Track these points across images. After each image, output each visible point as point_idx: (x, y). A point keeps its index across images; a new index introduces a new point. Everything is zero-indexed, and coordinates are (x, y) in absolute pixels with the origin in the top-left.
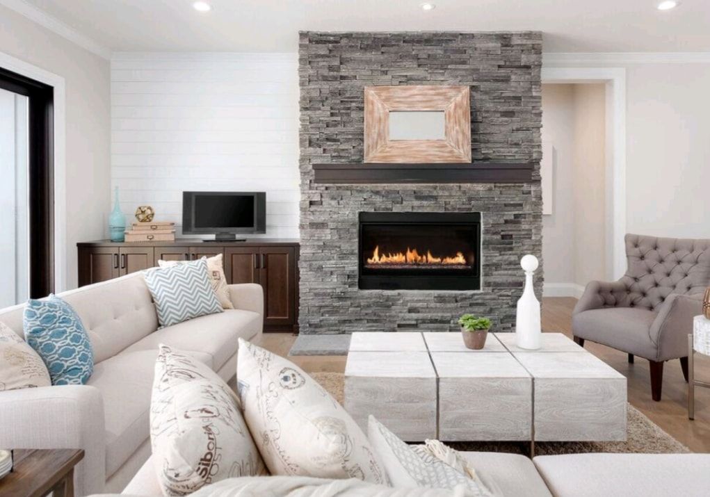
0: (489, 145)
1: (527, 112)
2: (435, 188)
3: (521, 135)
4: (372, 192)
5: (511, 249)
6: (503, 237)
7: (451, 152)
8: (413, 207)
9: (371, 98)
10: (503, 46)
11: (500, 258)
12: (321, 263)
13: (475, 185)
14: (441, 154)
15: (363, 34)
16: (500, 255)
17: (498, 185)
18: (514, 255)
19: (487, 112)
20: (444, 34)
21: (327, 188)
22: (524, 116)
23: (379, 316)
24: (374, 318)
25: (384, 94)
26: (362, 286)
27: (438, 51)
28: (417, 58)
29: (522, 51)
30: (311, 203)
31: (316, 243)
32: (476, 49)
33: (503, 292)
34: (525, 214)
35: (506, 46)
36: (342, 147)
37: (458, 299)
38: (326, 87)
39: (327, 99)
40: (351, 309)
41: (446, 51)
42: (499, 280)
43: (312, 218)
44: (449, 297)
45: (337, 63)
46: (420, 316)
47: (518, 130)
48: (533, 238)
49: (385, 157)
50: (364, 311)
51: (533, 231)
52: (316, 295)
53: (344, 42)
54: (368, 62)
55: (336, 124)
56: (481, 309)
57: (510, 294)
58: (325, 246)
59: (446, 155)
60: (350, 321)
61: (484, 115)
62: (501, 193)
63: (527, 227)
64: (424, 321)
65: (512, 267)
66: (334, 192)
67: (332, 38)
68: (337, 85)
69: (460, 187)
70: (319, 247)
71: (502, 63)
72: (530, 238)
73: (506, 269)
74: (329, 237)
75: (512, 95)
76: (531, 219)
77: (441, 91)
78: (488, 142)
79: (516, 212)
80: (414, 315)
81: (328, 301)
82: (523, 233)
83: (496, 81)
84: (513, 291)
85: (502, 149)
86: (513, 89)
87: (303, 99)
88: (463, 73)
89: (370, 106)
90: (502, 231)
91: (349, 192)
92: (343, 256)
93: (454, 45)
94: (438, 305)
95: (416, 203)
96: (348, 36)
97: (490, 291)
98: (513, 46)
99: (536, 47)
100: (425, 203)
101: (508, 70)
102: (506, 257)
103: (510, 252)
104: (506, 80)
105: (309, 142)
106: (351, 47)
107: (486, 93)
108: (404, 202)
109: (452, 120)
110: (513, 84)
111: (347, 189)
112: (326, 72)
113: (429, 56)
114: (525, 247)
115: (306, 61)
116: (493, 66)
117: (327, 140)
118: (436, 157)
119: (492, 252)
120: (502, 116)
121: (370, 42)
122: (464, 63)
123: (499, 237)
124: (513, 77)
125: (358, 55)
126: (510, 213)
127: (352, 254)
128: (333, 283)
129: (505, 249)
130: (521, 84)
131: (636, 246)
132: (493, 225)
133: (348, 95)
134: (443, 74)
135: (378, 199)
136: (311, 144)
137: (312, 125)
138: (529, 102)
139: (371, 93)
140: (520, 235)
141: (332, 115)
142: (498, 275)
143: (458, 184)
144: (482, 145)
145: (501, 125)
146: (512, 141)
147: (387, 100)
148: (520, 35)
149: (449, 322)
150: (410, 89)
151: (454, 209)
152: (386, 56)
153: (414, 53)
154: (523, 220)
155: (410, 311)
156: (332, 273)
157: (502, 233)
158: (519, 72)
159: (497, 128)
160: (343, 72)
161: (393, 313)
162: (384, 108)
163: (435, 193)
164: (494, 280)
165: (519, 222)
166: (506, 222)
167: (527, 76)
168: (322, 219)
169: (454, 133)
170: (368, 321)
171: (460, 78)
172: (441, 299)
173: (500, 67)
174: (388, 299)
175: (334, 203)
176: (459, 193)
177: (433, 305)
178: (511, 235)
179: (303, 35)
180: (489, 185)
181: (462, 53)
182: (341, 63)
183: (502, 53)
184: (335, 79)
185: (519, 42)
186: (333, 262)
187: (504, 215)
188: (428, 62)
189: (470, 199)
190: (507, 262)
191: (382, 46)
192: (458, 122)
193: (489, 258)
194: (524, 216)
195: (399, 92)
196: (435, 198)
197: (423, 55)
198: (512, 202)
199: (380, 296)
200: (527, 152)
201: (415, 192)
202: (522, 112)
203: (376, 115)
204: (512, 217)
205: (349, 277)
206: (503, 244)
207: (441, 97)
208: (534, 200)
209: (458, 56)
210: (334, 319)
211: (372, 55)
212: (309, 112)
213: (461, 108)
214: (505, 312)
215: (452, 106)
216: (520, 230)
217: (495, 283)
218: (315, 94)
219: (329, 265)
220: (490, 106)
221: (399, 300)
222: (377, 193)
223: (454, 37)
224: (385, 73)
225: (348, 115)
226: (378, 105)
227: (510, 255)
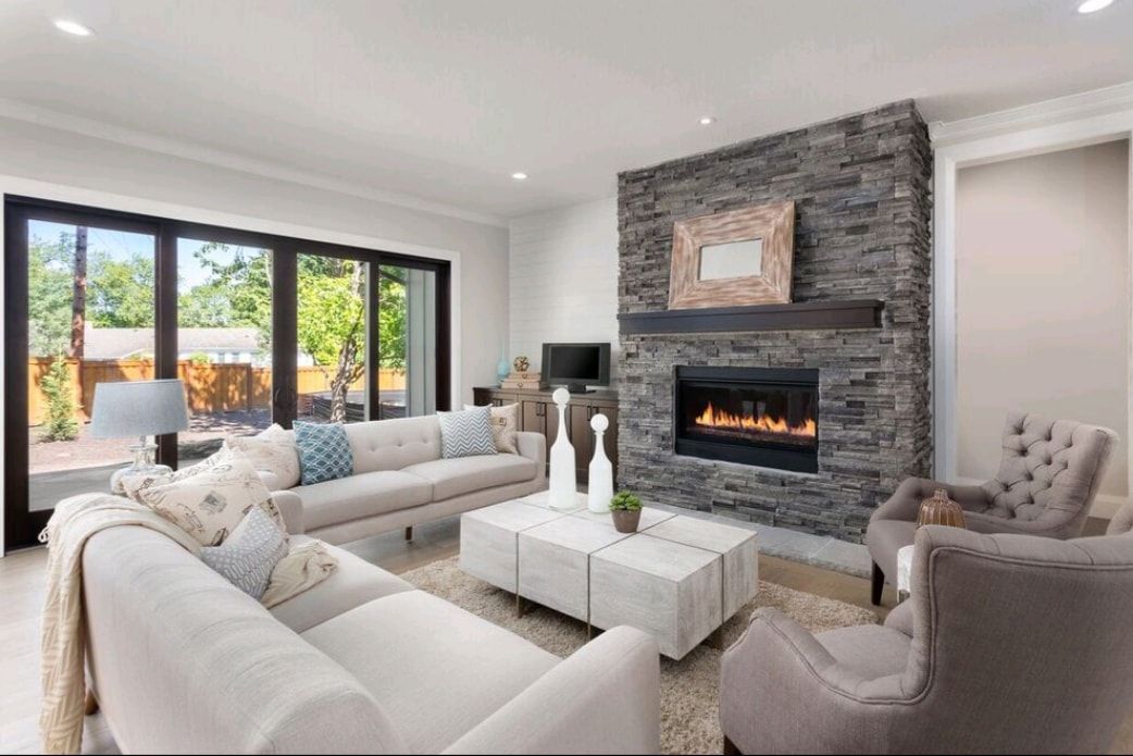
0: (830, 276)
1: (886, 223)
2: (757, 337)
3: (876, 258)
4: (685, 342)
5: (861, 422)
6: (849, 404)
7: (765, 290)
8: (731, 361)
9: (680, 234)
10: (848, 134)
11: (844, 432)
12: (637, 420)
13: (806, 332)
14: (752, 294)
15: (676, 161)
16: (845, 429)
17: (842, 331)
18: (867, 430)
19: (826, 231)
20: (767, 139)
21: (643, 339)
22: (882, 230)
23: (694, 488)
24: (689, 489)
25: (694, 228)
26: (678, 450)
27: (759, 162)
28: (734, 177)
29: (879, 135)
30: (629, 355)
31: (632, 399)
32: (809, 148)
33: (848, 483)
34: (884, 373)
35: (855, 133)
36: (657, 293)
37: (786, 482)
38: (642, 228)
39: (642, 241)
40: (665, 475)
41: (769, 160)
42: (842, 464)
43: (628, 371)
44: (775, 478)
45: (650, 200)
46: (738, 495)
47: (871, 251)
48: (897, 408)
49: (690, 302)
50: (678, 480)
51: (897, 398)
52: (633, 454)
53: (658, 175)
54: (682, 193)
55: (651, 268)
56: (817, 500)
57: (859, 486)
58: (640, 402)
59: (758, 294)
60: (664, 489)
61: (822, 236)
62: (845, 343)
63: (886, 391)
64: (743, 503)
65: (862, 447)
66: (650, 344)
67: (646, 174)
68: (651, 225)
69: (787, 335)
70: (635, 403)
71: (847, 159)
72: (894, 408)
73: (853, 450)
74: (644, 392)
75: (862, 202)
76: (894, 380)
77: (758, 214)
78: (827, 272)
79: (870, 370)
80: (731, 493)
81: (643, 463)
82: (880, 400)
83: (839, 185)
84: (864, 482)
85: (846, 281)
86: (864, 193)
87: (621, 244)
88: (792, 184)
89: (679, 244)
90: (848, 395)
91: (663, 343)
92: (658, 415)
93: (780, 150)
94: (760, 486)
95: (734, 356)
96: (662, 168)
97: (829, 478)
98: (865, 131)
99: (901, 123)
100: (744, 355)
101: (857, 168)
102: (853, 433)
103: (860, 426)
104: (854, 182)
105: (626, 289)
106: (664, 179)
107: (824, 205)
108: (721, 355)
109: (770, 249)
110: (865, 186)
111: (662, 339)
112: (641, 213)
113: (749, 170)
114: (883, 421)
115: (624, 203)
116: (833, 166)
117: (644, 285)
118: (747, 298)
119: (831, 423)
120: (848, 234)
121: (684, 170)
122: (794, 170)
123: (842, 404)
124: (864, 176)
125: (673, 186)
126: (859, 370)
127: (666, 412)
128: (648, 444)
129: (850, 422)
130: (879, 183)
131: (1020, 431)
132: (835, 387)
133: (662, 233)
134: (767, 190)
135: (692, 351)
136: (628, 291)
137: (630, 271)
138: (888, 208)
139: (681, 228)
140: (876, 403)
141: (647, 258)
142: (841, 456)
143: (785, 332)
144: (818, 277)
145: (847, 246)
146: (862, 268)
147: (698, 234)
148: (877, 113)
149: (773, 510)
150: (723, 217)
151: (781, 364)
152: (701, 181)
153: (731, 171)
154: (879, 381)
155: (728, 487)
156: (647, 433)
157: (848, 399)
158: (872, 166)
159: (840, 251)
160: (658, 209)
161: (708, 487)
162: (694, 244)
163: (755, 344)
164: (836, 463)
165: (874, 385)
166: (853, 383)
167: (887, 171)
168: (638, 372)
169: (770, 266)
170: (682, 492)
171: (788, 192)
172: (763, 479)
173: (843, 165)
174: (703, 469)
175: (649, 355)
176: (786, 343)
177: (753, 484)
178: (863, 403)
179: (621, 176)
180: (827, 332)
181: (791, 158)
182: (656, 199)
183: (846, 145)
184: (649, 218)
185: (873, 123)
186: (648, 420)
187: (850, 373)
188: (747, 178)
189: (801, 351)
190: (854, 441)
191: (697, 170)
192: (777, 251)
193: (827, 432)
194: (882, 375)
195: (710, 223)
196: (757, 349)
197: (741, 171)
198: (861, 355)
199: (694, 465)
200: (885, 282)
201: (732, 342)
202: (877, 224)
203: (685, 254)
204: (863, 377)
205: (663, 438)
206: (849, 413)
207: (759, 222)
208: (897, 352)
209: (785, 163)
210: (648, 483)
211: (685, 184)
212: (626, 258)
213: (782, 231)
214: (851, 511)
215: (772, 230)
216: (876, 397)
217: (837, 467)
218: (631, 238)
219: (645, 423)
220: (829, 222)
221: (714, 472)
222: (691, 344)
223: (780, 139)
224: (700, 202)
225: (662, 256)
226: (688, 241)
227: (860, 430)
